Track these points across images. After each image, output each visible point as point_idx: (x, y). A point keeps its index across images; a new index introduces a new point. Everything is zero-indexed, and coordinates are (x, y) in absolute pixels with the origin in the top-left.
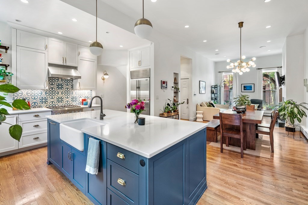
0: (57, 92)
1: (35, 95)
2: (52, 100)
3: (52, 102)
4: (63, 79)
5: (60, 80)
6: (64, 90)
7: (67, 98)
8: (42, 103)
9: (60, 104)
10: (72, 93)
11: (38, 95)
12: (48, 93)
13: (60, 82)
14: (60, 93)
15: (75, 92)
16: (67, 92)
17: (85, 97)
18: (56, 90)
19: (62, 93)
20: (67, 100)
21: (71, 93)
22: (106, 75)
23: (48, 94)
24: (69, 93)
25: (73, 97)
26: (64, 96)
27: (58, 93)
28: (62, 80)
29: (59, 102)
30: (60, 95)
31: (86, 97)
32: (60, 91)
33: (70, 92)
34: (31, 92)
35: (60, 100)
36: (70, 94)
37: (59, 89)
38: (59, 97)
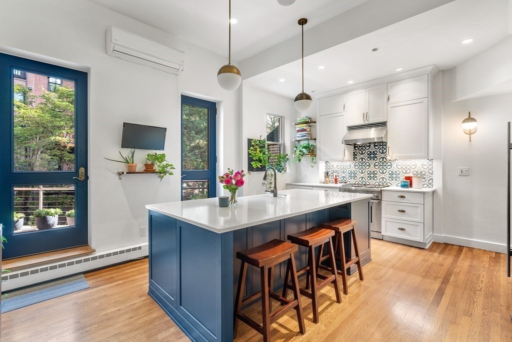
0: (368, 164)
1: (344, 168)
2: (362, 175)
3: (362, 178)
4: (376, 144)
5: (372, 146)
6: (378, 161)
7: (383, 173)
8: (351, 178)
9: (372, 182)
10: (391, 165)
12: (357, 166)
13: (372, 149)
14: (372, 166)
15: (396, 163)
16: (383, 163)
17: (415, 173)
18: (367, 161)
19: (375, 165)
20: (383, 176)
21: (389, 165)
23: (357, 167)
24: (385, 165)
25: (392, 172)
26: (378, 170)
27: (369, 165)
28: (375, 146)
29: (370, 179)
30: (372, 169)
31: (417, 172)
32: (372, 162)
33: (387, 163)
35: (373, 175)
36: (387, 168)
37: (370, 160)
38: (370, 172)
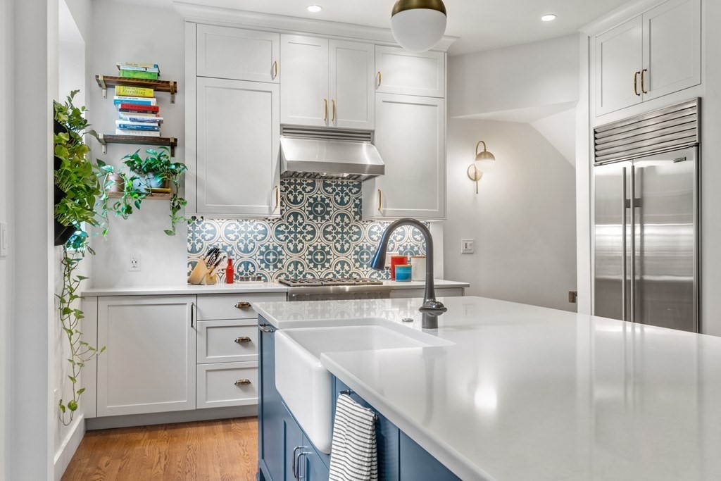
0: (309, 229)
1: (246, 238)
2: (295, 257)
3: (296, 263)
4: (328, 182)
5: (319, 184)
6: (331, 222)
7: (343, 251)
8: (267, 266)
9: (320, 273)
10: (359, 233)
11: (255, 237)
12: (282, 232)
13: (319, 193)
14: (319, 233)
15: (368, 230)
16: (342, 228)
17: (401, 249)
18: (307, 221)
19: (325, 233)
20: (342, 257)
21: (354, 233)
22: (485, 158)
23: (282, 237)
24: (347, 233)
25: (361, 248)
26: (332, 244)
27: (313, 233)
28: (325, 185)
29: (315, 266)
30: (319, 241)
31: (405, 248)
32: (319, 224)
33: (350, 228)
34: (237, 227)
35: (319, 257)
36: (350, 238)
37: (315, 218)
38: (315, 248)
